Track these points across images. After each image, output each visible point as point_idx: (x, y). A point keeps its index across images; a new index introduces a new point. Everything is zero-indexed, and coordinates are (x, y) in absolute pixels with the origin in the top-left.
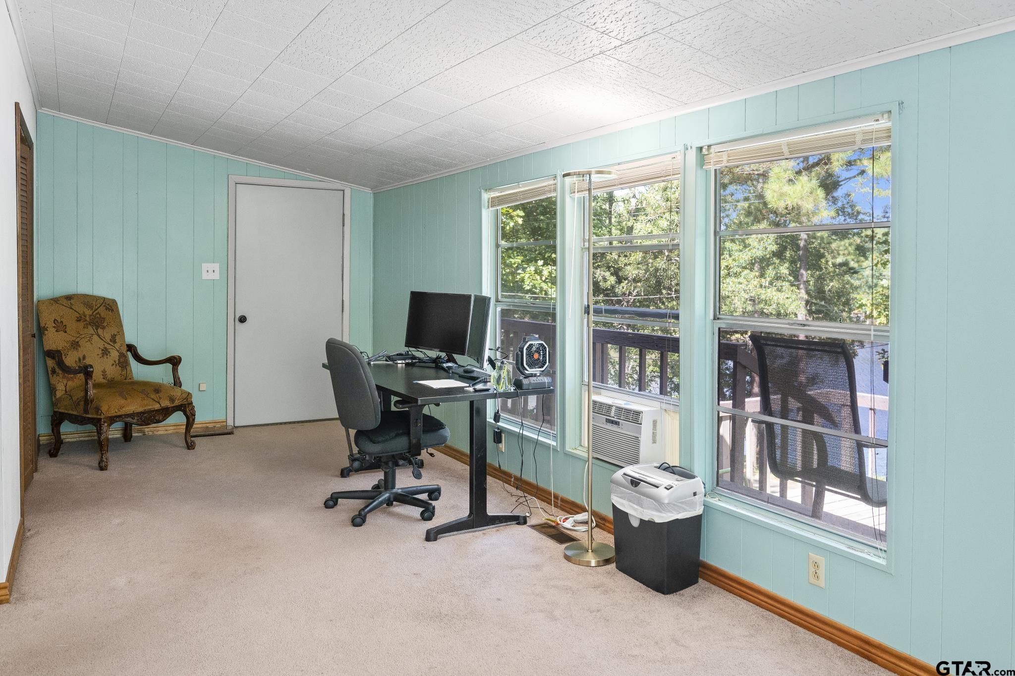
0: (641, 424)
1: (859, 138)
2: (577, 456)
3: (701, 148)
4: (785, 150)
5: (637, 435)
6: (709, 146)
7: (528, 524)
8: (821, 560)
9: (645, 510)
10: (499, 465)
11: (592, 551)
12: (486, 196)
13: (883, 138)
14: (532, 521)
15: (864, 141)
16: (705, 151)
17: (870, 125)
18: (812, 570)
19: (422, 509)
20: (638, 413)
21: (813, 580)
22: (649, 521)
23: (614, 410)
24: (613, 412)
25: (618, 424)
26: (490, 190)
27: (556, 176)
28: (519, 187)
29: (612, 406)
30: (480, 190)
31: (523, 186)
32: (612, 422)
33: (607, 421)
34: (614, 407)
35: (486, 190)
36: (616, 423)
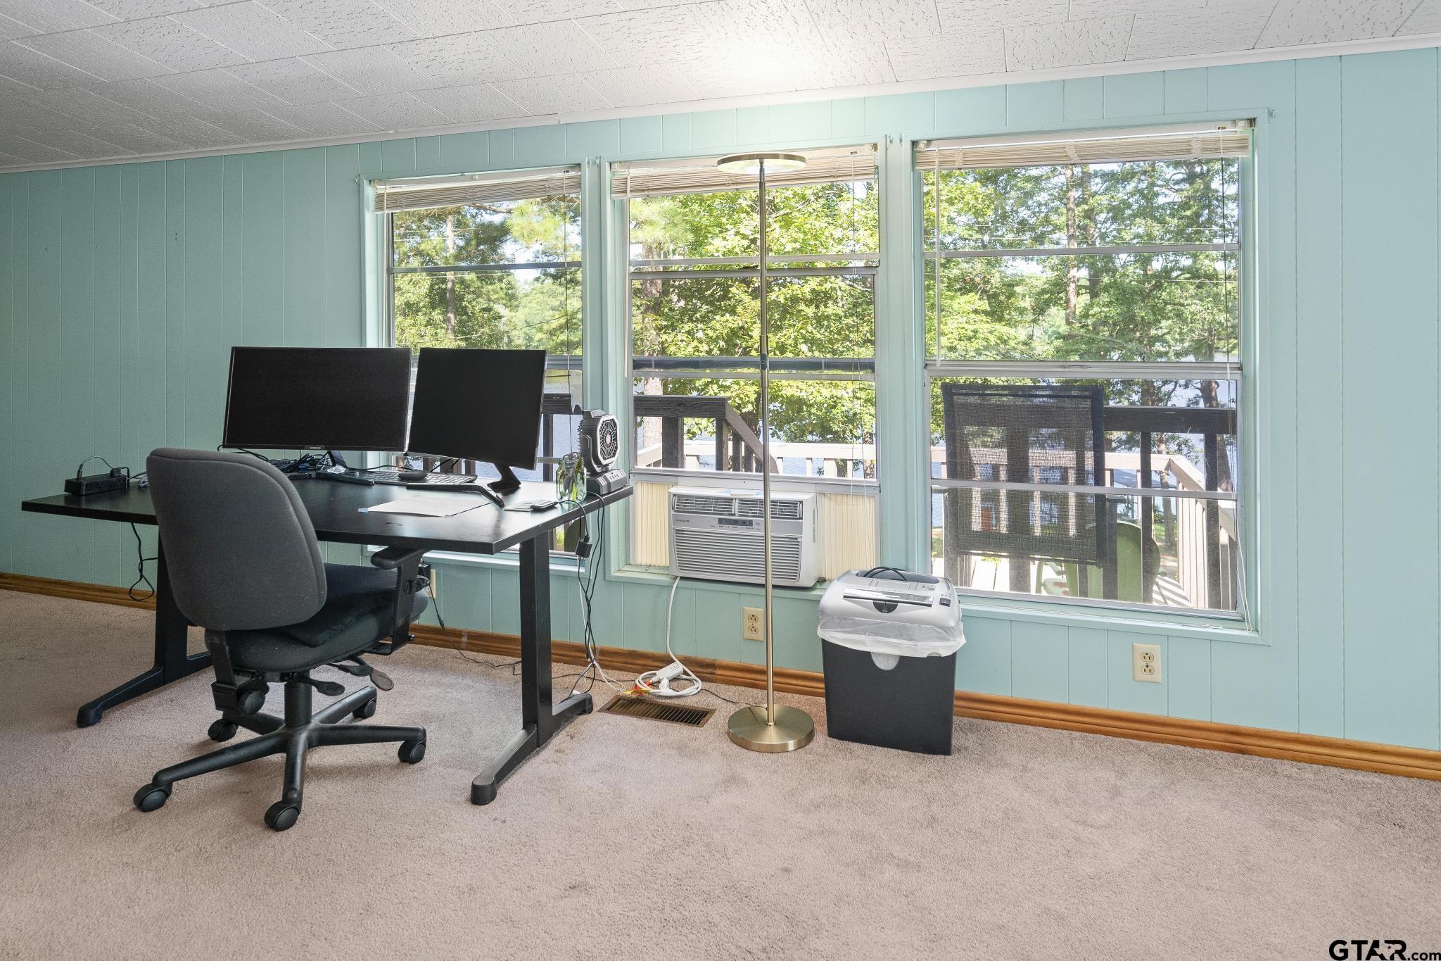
0: (801, 518)
1: (1196, 147)
2: (644, 582)
3: (914, 143)
4: (1072, 153)
5: (795, 536)
6: (929, 141)
7: (596, 708)
8: (1155, 649)
9: (919, 644)
10: (441, 623)
11: (775, 724)
12: (370, 192)
13: (1233, 148)
14: (599, 701)
15: (1204, 150)
16: (922, 146)
17: (1210, 133)
18: (1141, 664)
19: (399, 744)
20: (794, 504)
21: (1141, 675)
22: (929, 658)
23: (737, 504)
24: (736, 507)
25: (750, 523)
26: (380, 181)
27: (579, 165)
28: (472, 179)
29: (732, 499)
30: (359, 181)
31: (482, 178)
32: (736, 522)
33: (721, 521)
34: (737, 501)
35: (370, 181)
36: (744, 523)
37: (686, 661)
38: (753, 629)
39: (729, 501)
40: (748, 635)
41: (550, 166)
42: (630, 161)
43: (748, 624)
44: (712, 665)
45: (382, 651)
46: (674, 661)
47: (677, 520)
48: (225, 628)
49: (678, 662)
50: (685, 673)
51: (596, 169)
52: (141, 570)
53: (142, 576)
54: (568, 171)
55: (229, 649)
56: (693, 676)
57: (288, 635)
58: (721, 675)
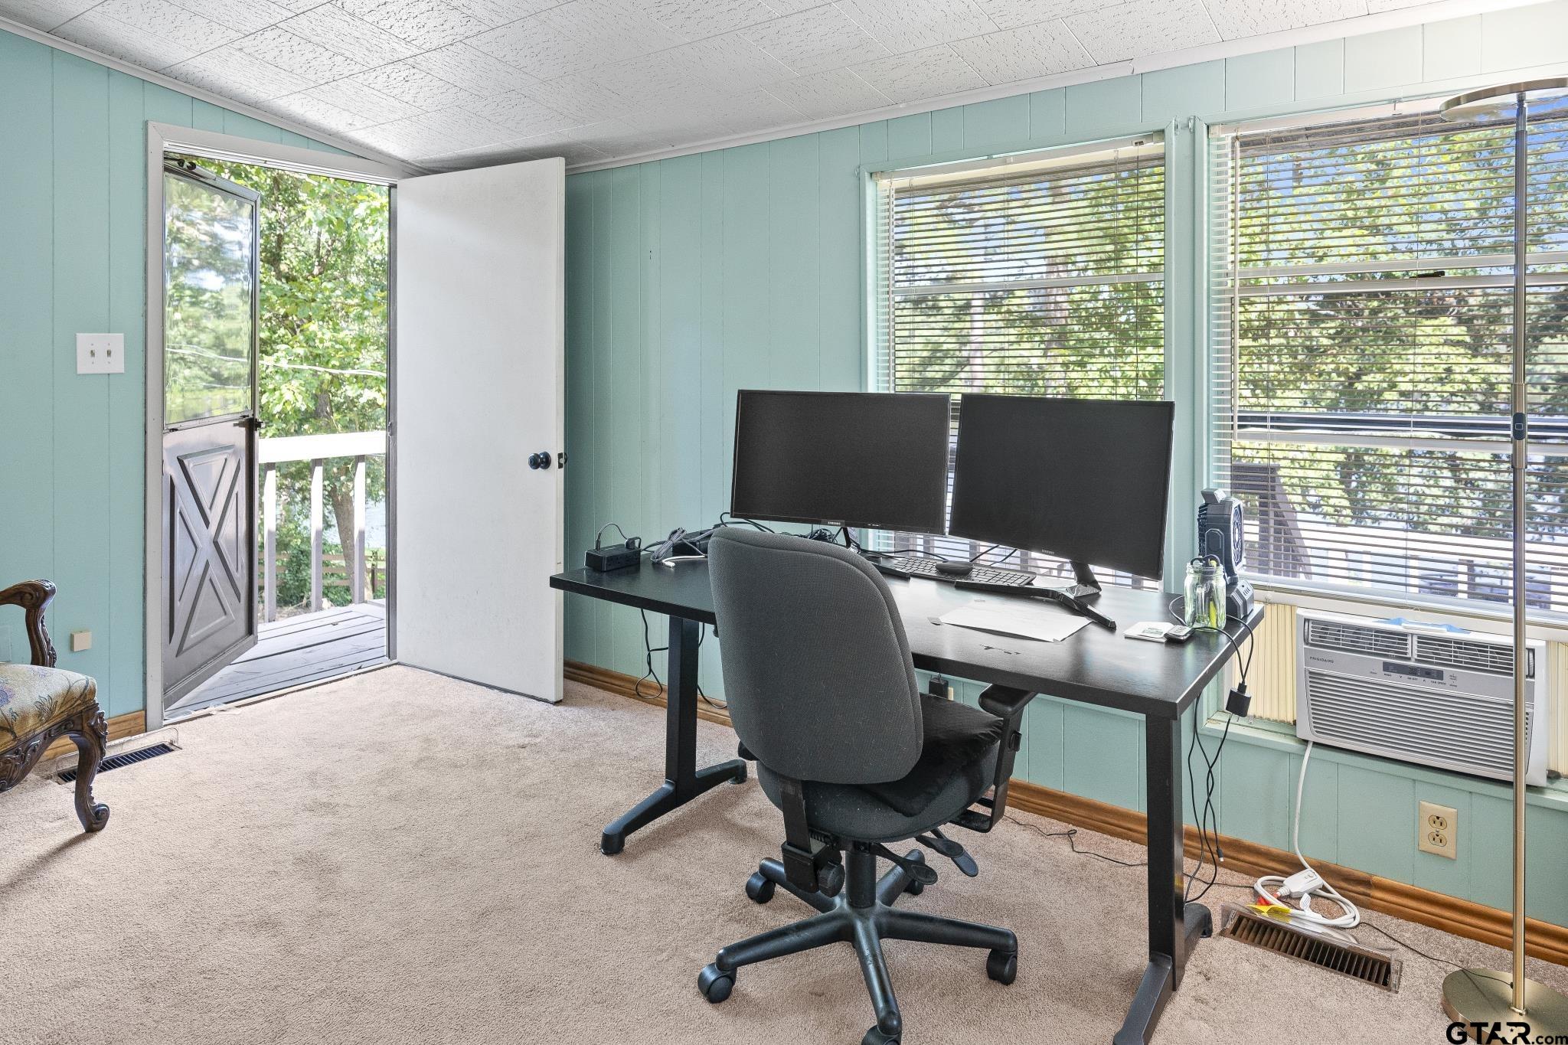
0: (1531, 676)
7: (1214, 934)
12: (871, 189)
14: (1217, 917)
23: (1415, 643)
24: (1413, 648)
25: (1439, 675)
26: (882, 173)
27: (1161, 133)
28: (1005, 162)
29: (1406, 635)
30: (859, 173)
31: (1019, 160)
32: (1413, 672)
33: (1387, 667)
34: (1415, 639)
35: (871, 174)
36: (1428, 673)
37: (1322, 869)
38: (1437, 838)
39: (1402, 637)
40: (1427, 845)
41: (1115, 138)
42: (1238, 121)
43: (1430, 829)
44: (1366, 883)
45: (974, 824)
46: (1305, 868)
47: (1311, 658)
48: (806, 776)
49: (1310, 868)
50: (1324, 889)
51: (1187, 135)
52: (649, 663)
53: (651, 670)
54: (1141, 143)
55: (806, 803)
56: (1336, 895)
57: (876, 794)
58: (1381, 900)
